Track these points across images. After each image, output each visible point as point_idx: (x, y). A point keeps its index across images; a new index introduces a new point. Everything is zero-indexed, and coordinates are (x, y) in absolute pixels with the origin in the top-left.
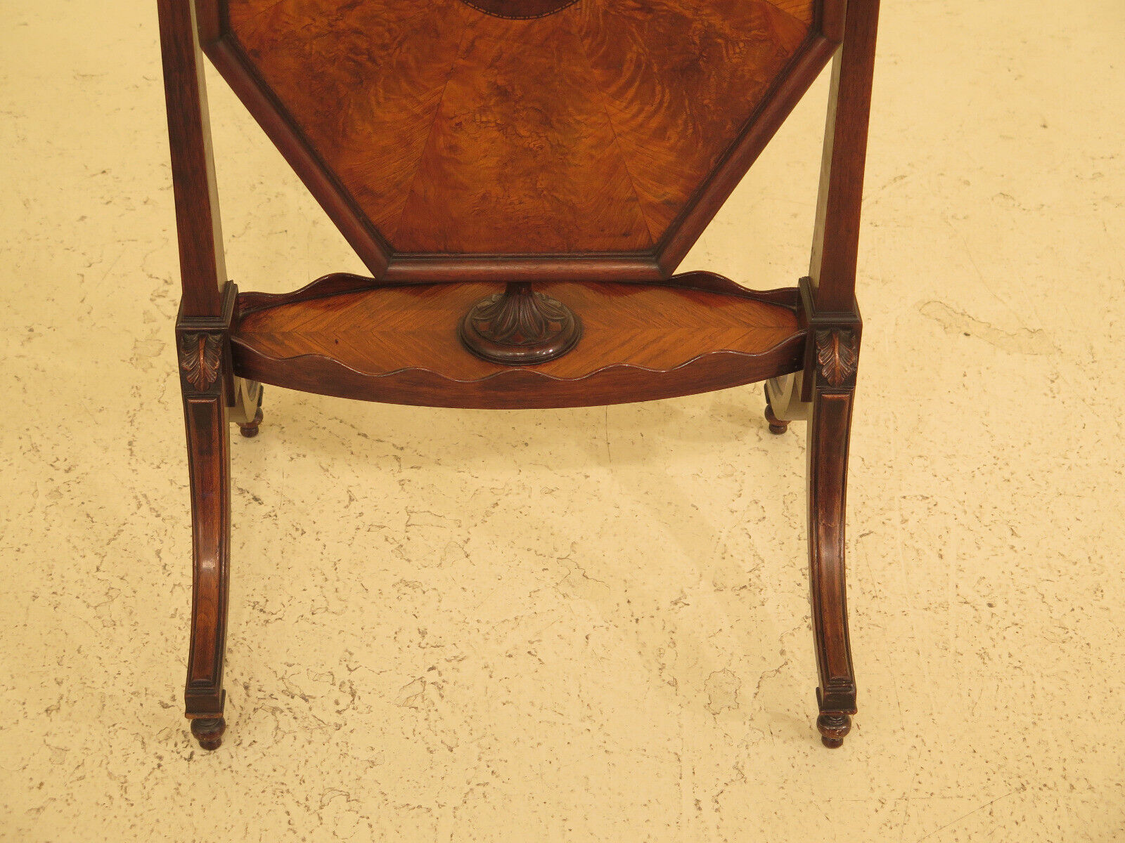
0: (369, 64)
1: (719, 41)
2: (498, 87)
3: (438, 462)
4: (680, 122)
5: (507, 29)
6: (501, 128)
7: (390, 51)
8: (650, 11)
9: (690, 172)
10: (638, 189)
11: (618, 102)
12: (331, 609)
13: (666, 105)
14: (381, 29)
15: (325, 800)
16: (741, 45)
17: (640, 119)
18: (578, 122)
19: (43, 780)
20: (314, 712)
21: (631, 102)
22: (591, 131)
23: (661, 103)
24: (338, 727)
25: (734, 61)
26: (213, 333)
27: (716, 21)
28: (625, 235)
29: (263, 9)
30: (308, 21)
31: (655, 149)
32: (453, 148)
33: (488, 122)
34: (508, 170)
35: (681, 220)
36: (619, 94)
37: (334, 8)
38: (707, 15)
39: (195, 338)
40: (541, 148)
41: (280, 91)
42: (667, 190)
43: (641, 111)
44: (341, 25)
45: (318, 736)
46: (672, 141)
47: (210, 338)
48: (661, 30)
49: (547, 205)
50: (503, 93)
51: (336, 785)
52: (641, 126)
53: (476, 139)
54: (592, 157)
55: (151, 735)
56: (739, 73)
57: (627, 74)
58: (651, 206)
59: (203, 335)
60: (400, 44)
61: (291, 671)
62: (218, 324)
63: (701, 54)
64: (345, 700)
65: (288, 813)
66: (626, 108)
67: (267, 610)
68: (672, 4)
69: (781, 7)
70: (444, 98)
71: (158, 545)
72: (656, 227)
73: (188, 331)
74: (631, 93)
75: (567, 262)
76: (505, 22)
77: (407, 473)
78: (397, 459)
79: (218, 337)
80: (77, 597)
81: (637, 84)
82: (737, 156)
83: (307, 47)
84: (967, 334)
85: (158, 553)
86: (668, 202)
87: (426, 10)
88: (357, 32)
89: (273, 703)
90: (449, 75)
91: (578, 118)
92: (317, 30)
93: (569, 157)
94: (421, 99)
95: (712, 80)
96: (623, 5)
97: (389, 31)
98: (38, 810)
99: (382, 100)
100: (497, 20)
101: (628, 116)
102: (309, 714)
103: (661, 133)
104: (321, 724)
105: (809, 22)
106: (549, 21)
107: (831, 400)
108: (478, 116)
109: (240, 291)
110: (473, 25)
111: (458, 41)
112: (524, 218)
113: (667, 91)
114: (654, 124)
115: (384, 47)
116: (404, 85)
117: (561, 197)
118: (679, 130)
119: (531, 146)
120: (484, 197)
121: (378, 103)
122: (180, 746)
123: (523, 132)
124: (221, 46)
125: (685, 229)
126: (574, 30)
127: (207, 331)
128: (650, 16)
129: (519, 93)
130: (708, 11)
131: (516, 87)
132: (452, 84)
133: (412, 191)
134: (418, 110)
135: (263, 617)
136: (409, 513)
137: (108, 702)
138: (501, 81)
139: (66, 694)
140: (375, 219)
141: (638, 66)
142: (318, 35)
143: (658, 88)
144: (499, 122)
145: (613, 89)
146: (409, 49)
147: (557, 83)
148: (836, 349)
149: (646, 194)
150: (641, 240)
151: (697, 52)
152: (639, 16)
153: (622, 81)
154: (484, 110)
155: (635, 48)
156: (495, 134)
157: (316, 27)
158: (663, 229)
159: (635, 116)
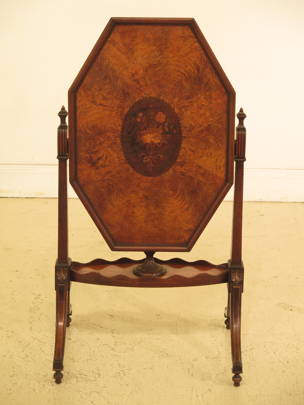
0: (112, 189)
1: (202, 184)
2: (145, 196)
3: (125, 333)
4: (192, 206)
5: (148, 180)
6: (146, 207)
7: (118, 185)
8: (184, 175)
9: (195, 221)
10: (182, 225)
11: (176, 200)
12: (92, 359)
13: (188, 201)
14: (115, 179)
15: (91, 393)
16: (208, 185)
17: (182, 205)
18: (166, 206)
19: (11, 388)
20: (88, 378)
21: (180, 200)
22: (169, 208)
23: (187, 201)
24: (95, 381)
25: (206, 189)
26: (66, 267)
27: (201, 178)
28: (178, 239)
29: (86, 173)
30: (97, 176)
31: (186, 214)
32: (133, 213)
33: (142, 205)
34: (147, 219)
35: (193, 235)
36: (176, 198)
37: (104, 173)
38: (198, 177)
39: (60, 268)
40: (156, 213)
41: (89, 196)
42: (189, 226)
43: (182, 203)
44: (105, 178)
45: (89, 382)
46: (190, 212)
47: (65, 269)
48: (187, 181)
49: (157, 230)
50: (146, 197)
51: (95, 390)
52: (182, 207)
53: (139, 210)
54: (169, 216)
55: (41, 381)
56: (207, 193)
57: (178, 192)
58: (185, 230)
59: (62, 267)
60: (120, 183)
61: (81, 370)
62: (67, 265)
63: (197, 188)
64: (97, 376)
65: (81, 395)
66: (178, 202)
67: (74, 359)
68: (190, 174)
69: (217, 175)
70: (131, 198)
71: (40, 347)
72: (187, 237)
73: (58, 267)
74: (179, 198)
75: (163, 246)
76: (147, 178)
77: (115, 335)
78: (112, 332)
79: (67, 268)
80: (17, 356)
81: (181, 195)
82: (208, 216)
83: (97, 184)
84: (291, 310)
85: (41, 349)
86: (189, 230)
87: (127, 174)
88: (110, 180)
89: (76, 376)
90: (133, 192)
91: (166, 205)
92: (99, 179)
93: (163, 216)
94: (125, 198)
95: (200, 194)
96: (177, 174)
97: (118, 180)
98: (10, 394)
99: (115, 199)
100: (145, 177)
101: (179, 204)
102: (87, 378)
103: (187, 209)
104: (90, 380)
105: (225, 179)
106: (158, 177)
107: (235, 288)
108: (140, 204)
109: (72, 261)
110: (139, 178)
111: (135, 183)
112: (151, 233)
113: (189, 197)
114: (185, 207)
115: (116, 184)
116: (121, 194)
117: (161, 227)
118: (192, 208)
119: (153, 212)
120: (141, 227)
121: (114, 199)
122: (49, 383)
123: (151, 208)
124: (75, 183)
125: (194, 237)
126: (165, 180)
127: (63, 267)
128: (184, 177)
129: (150, 197)
130: (199, 176)
131: (150, 196)
132: (133, 195)
133: (122, 225)
134: (124, 202)
135: (73, 361)
136: (116, 342)
137: (28, 375)
138: (146, 194)
139: (16, 374)
140: (112, 233)
141: (181, 190)
142: (100, 180)
143: (187, 196)
144: (145, 205)
145: (175, 197)
146: (122, 185)
147: (160, 195)
148: (237, 274)
149: (184, 227)
150: (183, 240)
151: (196, 187)
152: (181, 177)
153: (177, 194)
154: (141, 202)
155: (180, 185)
156: (144, 209)
157: (99, 178)
158: (188, 237)
159: (180, 204)
